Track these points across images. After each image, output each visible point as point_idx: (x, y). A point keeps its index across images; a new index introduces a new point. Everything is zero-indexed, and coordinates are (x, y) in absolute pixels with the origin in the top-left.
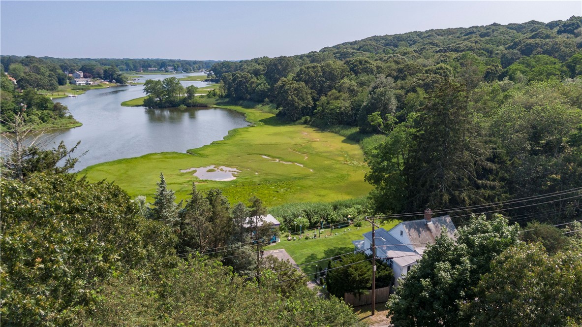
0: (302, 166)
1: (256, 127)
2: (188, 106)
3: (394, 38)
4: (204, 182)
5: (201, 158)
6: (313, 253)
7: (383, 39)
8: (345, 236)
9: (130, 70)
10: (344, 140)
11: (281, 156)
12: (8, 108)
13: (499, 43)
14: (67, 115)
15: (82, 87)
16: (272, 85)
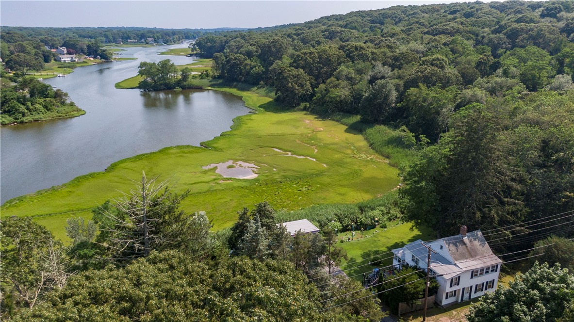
0: (314, 160)
1: (258, 114)
2: (183, 88)
3: (379, 14)
4: (228, 180)
5: (217, 152)
6: (351, 257)
7: (368, 15)
8: (376, 239)
9: (109, 42)
10: (347, 129)
11: (292, 150)
12: (12, 97)
13: (484, 25)
14: (68, 102)
15: (69, 65)
16: (267, 68)
